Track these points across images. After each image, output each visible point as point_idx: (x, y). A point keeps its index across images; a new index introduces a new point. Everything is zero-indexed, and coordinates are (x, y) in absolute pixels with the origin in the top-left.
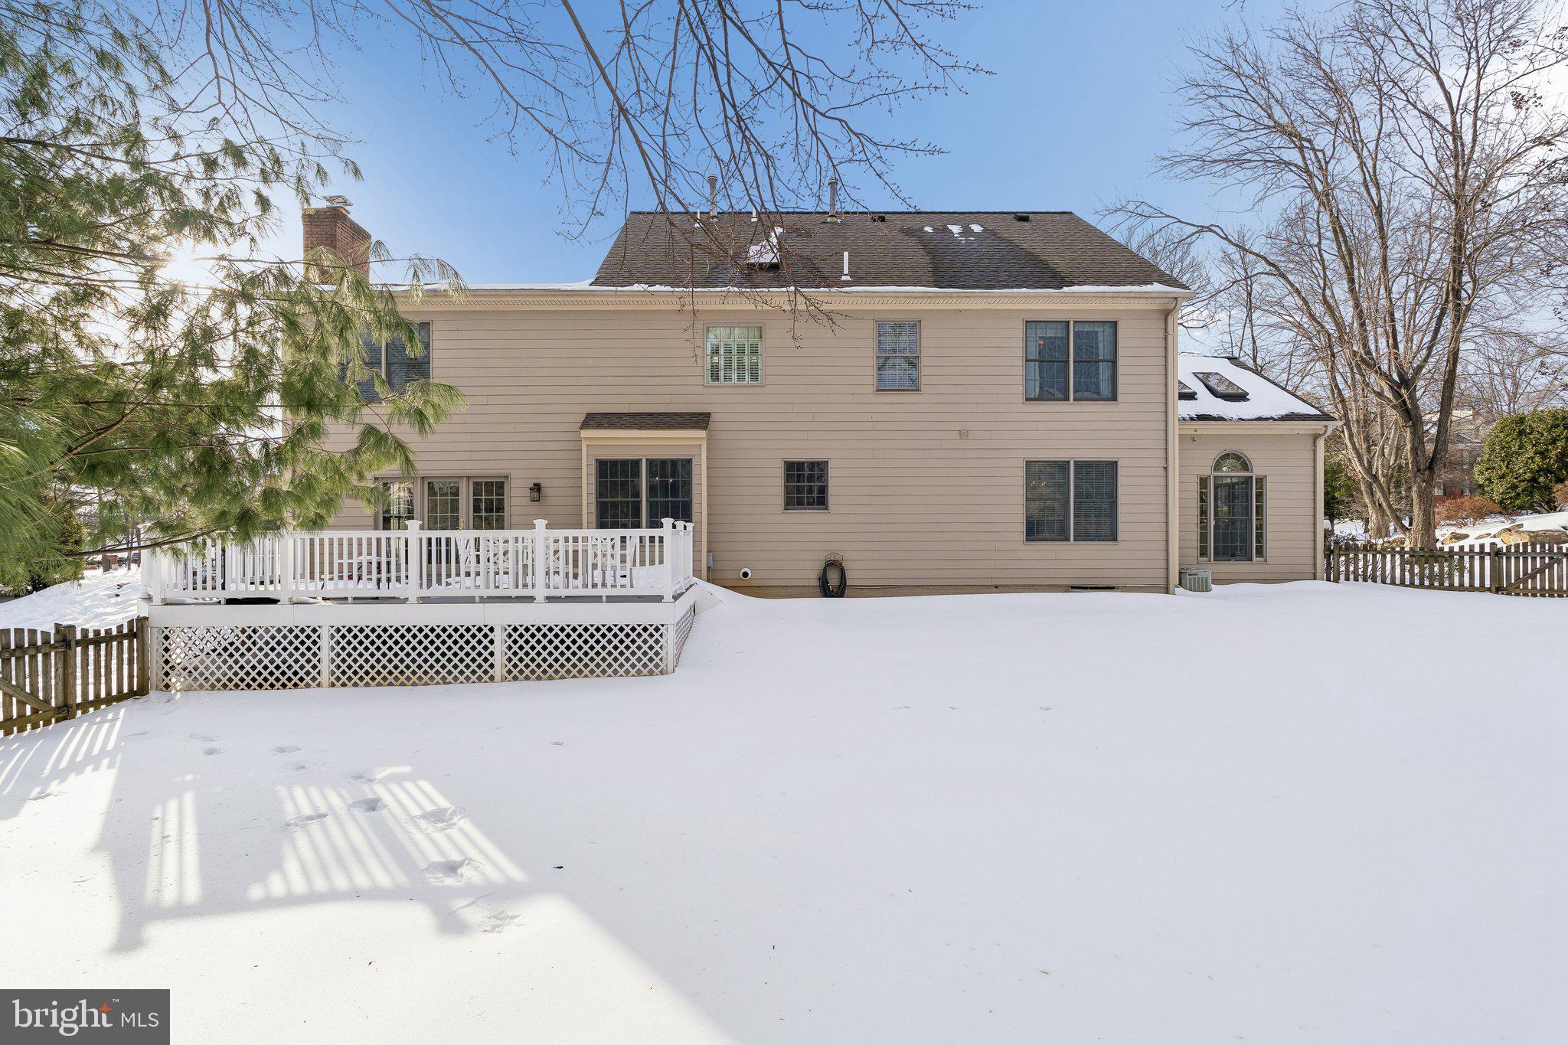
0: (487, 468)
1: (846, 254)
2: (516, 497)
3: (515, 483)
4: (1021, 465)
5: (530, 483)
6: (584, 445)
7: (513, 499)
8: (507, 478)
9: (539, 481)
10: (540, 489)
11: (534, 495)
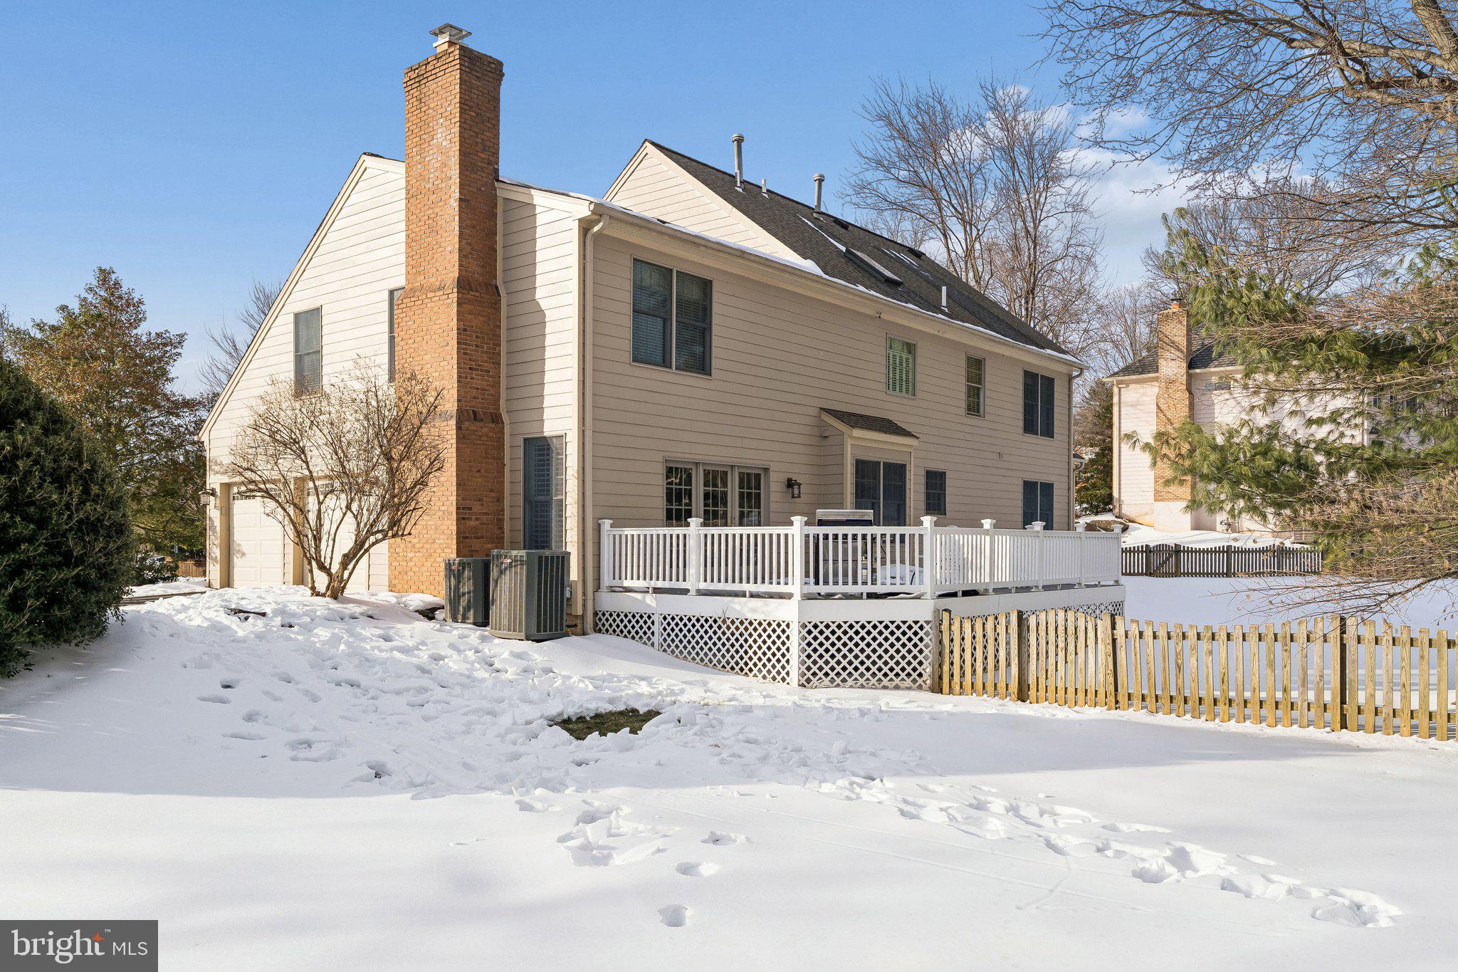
0: (751, 458)
1: (944, 289)
2: (773, 490)
3: (773, 476)
4: (1021, 483)
5: (784, 478)
6: (849, 444)
7: (772, 494)
8: (766, 470)
9: (790, 476)
10: (799, 485)
11: (796, 491)
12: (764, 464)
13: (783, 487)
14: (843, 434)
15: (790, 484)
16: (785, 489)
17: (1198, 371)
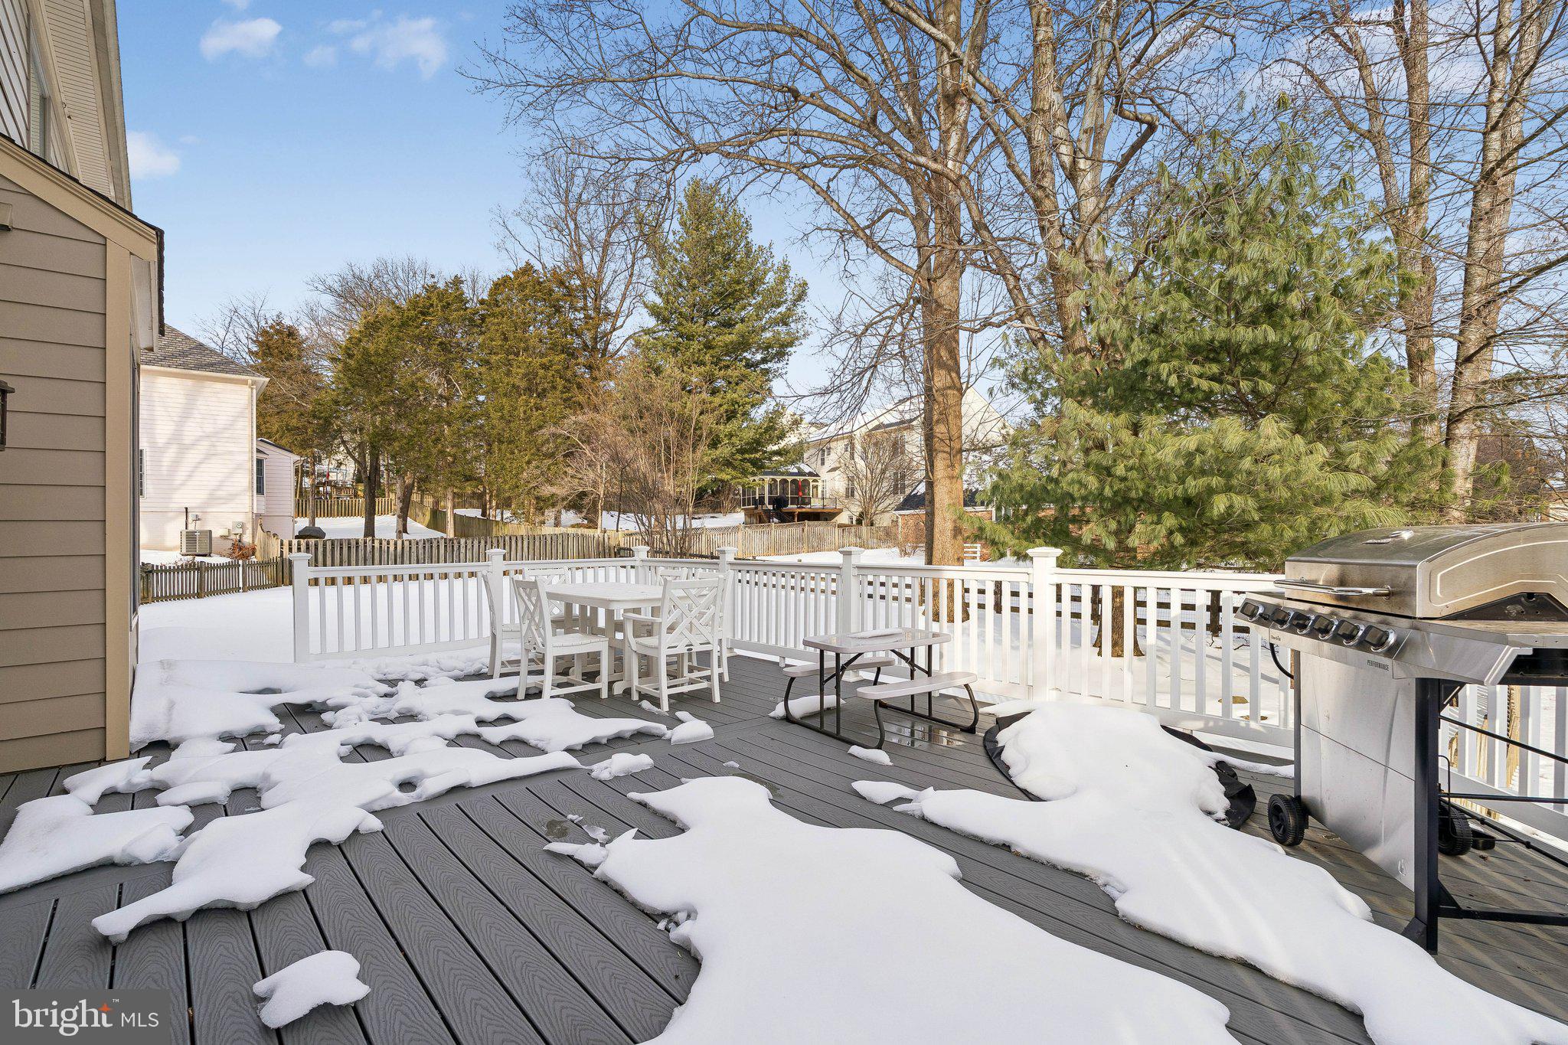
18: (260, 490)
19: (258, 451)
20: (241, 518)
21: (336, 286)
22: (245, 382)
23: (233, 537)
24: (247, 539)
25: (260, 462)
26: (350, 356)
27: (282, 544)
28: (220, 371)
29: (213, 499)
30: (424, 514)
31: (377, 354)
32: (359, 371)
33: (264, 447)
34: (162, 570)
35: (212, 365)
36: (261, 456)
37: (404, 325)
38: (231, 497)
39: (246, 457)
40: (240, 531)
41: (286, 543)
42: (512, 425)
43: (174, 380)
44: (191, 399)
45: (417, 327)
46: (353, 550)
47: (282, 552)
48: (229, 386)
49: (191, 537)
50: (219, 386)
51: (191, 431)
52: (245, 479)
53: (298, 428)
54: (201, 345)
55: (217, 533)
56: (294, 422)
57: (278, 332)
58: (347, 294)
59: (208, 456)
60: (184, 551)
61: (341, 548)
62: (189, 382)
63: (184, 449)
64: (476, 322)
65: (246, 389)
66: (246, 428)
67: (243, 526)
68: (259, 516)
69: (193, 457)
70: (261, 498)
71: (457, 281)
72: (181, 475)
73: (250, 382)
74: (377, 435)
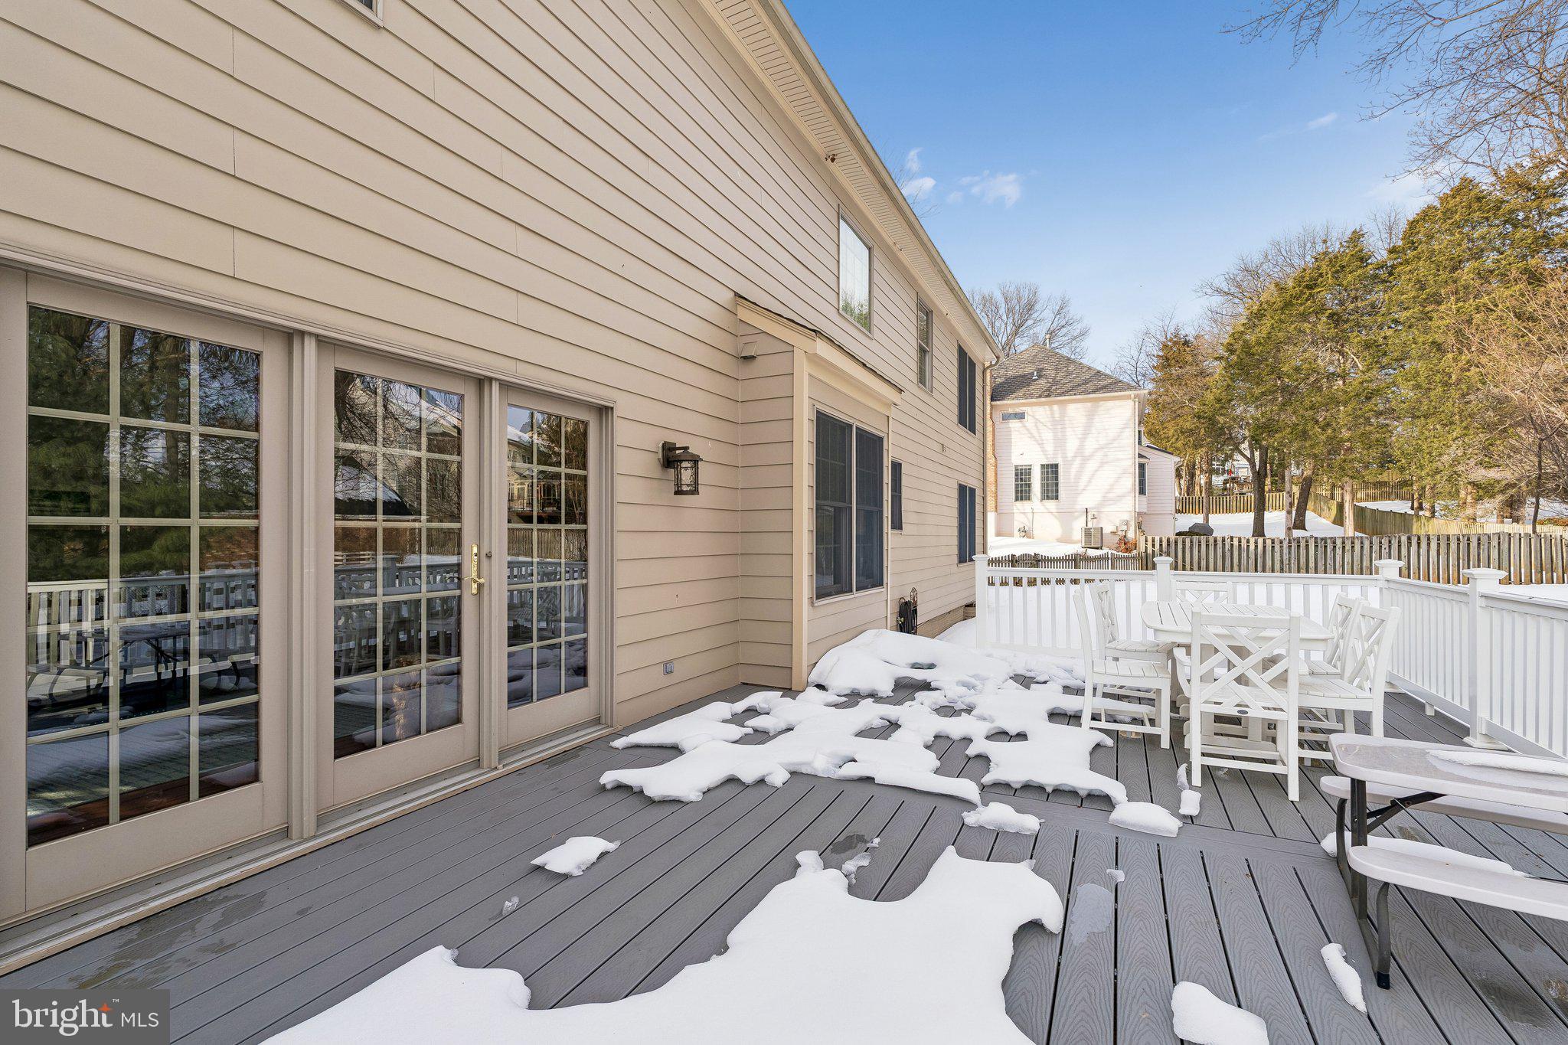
2: (622, 473)
3: (623, 432)
4: (956, 487)
5: (654, 440)
6: (803, 370)
7: (620, 482)
8: (604, 411)
9: (672, 438)
10: (695, 460)
11: (686, 476)
12: (600, 395)
13: (649, 463)
14: (790, 349)
15: (671, 458)
16: (655, 470)
17: (998, 403)
18: (1142, 491)
19: (1140, 456)
20: (1126, 517)
21: (1224, 287)
22: (1129, 397)
23: (1120, 533)
24: (1131, 535)
25: (1142, 467)
26: (1232, 352)
27: (1146, 541)
28: (1110, 391)
29: (1105, 501)
30: (1329, 509)
31: (1259, 344)
32: (1240, 365)
33: (1147, 453)
34: (1048, 560)
35: (1104, 387)
36: (1143, 460)
37: (1288, 305)
38: (1121, 497)
39: (1130, 462)
40: (1125, 528)
41: (1150, 539)
42: (1432, 393)
43: (1079, 405)
44: (1091, 416)
45: (1301, 304)
46: (1211, 548)
47: (1146, 547)
48: (1118, 403)
49: (1088, 533)
50: (1110, 404)
51: (1091, 445)
52: (1130, 482)
53: (1191, 430)
54: (1099, 372)
55: (1107, 530)
56: (1188, 425)
57: (1176, 343)
58: (1236, 289)
59: (1102, 464)
60: (1083, 545)
61: (1200, 545)
62: (1089, 405)
63: (1086, 459)
64: (1386, 274)
65: (1130, 403)
66: (1129, 437)
67: (1127, 523)
68: (1140, 514)
69: (1091, 466)
70: (1143, 497)
71: (1356, 237)
72: (1082, 484)
73: (1132, 396)
74: (1259, 427)
